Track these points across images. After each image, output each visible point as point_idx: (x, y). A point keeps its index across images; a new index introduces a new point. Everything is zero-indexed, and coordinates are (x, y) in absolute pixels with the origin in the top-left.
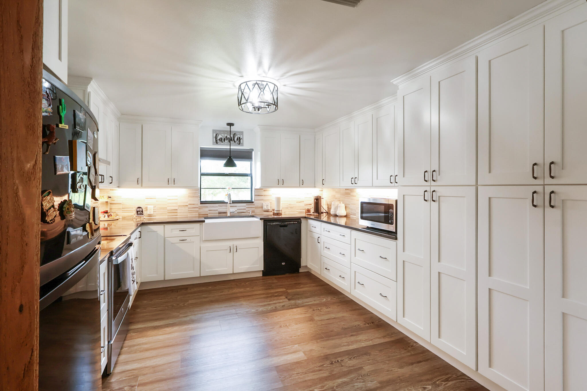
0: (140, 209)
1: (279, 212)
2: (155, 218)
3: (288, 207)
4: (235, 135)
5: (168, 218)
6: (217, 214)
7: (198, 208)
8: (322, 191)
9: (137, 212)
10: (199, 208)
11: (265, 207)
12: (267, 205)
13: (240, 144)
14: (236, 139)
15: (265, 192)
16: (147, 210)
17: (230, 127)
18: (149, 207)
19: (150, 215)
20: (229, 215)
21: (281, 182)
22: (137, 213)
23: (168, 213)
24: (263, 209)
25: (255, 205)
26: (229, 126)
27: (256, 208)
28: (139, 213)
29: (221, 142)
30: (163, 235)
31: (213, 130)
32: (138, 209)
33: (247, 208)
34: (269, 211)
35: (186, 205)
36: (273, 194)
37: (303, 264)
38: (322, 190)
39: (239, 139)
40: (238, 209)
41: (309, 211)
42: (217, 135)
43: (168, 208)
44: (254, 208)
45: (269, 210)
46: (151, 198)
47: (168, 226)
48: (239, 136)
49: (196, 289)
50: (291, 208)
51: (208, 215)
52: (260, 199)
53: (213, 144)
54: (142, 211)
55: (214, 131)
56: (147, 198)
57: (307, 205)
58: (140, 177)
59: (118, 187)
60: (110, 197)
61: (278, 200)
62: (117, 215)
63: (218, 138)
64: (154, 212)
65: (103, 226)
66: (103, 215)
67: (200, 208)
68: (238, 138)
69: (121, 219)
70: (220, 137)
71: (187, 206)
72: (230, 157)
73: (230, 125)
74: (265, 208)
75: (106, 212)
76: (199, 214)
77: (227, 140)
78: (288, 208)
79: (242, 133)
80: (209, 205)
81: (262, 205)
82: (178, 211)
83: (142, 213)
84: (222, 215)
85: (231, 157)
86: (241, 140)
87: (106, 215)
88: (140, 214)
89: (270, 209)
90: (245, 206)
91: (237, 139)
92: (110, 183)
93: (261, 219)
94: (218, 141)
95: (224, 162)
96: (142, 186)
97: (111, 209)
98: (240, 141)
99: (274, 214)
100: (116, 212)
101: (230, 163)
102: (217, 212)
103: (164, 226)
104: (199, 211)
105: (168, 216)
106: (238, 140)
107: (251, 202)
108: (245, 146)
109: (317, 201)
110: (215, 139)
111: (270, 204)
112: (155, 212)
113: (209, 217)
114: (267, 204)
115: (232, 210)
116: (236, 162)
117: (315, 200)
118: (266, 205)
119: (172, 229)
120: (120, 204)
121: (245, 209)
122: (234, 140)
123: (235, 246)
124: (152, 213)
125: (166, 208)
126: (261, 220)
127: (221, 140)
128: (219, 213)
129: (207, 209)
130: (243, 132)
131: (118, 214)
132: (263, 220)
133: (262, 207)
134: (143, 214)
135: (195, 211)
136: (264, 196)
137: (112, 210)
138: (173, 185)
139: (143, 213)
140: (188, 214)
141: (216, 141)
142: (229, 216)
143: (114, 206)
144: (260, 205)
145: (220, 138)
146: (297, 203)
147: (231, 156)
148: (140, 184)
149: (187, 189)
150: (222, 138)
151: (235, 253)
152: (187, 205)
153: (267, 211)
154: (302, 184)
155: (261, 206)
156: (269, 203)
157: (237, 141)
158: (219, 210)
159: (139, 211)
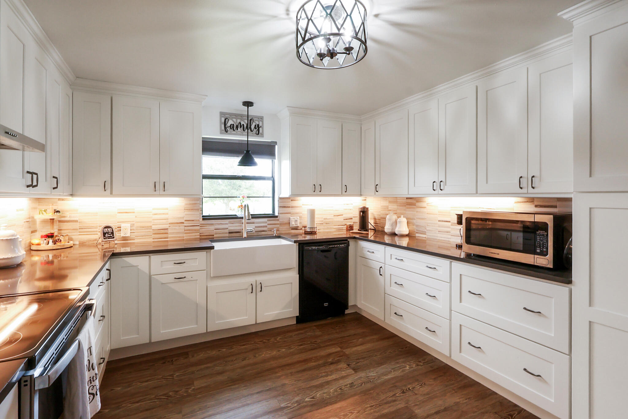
0: (108, 229)
1: (313, 230)
2: (134, 243)
3: (323, 222)
4: (252, 121)
5: (153, 242)
6: (227, 235)
7: (199, 226)
9: (104, 234)
10: (200, 226)
11: (293, 223)
12: (296, 221)
13: (258, 134)
14: (253, 127)
15: (293, 202)
16: (120, 230)
17: (248, 108)
18: (123, 225)
19: (125, 239)
20: (245, 235)
21: (318, 188)
22: (104, 236)
23: (154, 234)
24: (291, 226)
25: (280, 220)
27: (281, 224)
28: (107, 235)
29: (232, 130)
30: (148, 273)
31: (220, 112)
32: (106, 229)
33: (268, 225)
34: (299, 228)
35: (181, 221)
36: (303, 205)
37: (351, 303)
39: (258, 127)
40: (256, 227)
41: (351, 228)
42: (227, 120)
43: (154, 227)
44: (278, 224)
45: (298, 227)
46: (126, 213)
47: (155, 258)
48: (257, 123)
50: (326, 223)
51: (213, 235)
52: (286, 212)
53: (221, 133)
54: (112, 233)
55: (222, 114)
56: (120, 213)
57: (347, 219)
58: (108, 179)
59: (72, 195)
60: (58, 212)
61: (312, 213)
62: (71, 239)
63: (229, 125)
64: (131, 233)
65: (45, 259)
66: (45, 241)
67: (202, 226)
68: (257, 126)
69: (77, 246)
70: (230, 122)
71: (183, 223)
72: (248, 151)
73: (248, 104)
74: (294, 225)
75: (51, 236)
76: (201, 234)
77: (241, 128)
78: (323, 223)
79: (261, 118)
80: (215, 222)
81: (289, 220)
82: (169, 231)
83: (111, 235)
84: (235, 236)
86: (261, 129)
87: (51, 241)
88: (109, 237)
89: (299, 226)
90: (266, 223)
91: (255, 128)
92: (54, 188)
93: (295, 242)
94: (228, 129)
96: (111, 193)
97: (59, 230)
98: (259, 130)
99: (306, 233)
100: (69, 234)
101: (247, 161)
102: (227, 231)
103: (149, 256)
104: (200, 230)
105: (153, 239)
106: (256, 129)
107: (272, 216)
108: (266, 138)
109: (364, 213)
110: (223, 126)
111: (300, 219)
112: (134, 233)
113: (215, 239)
114: (296, 219)
115: (250, 227)
117: (361, 213)
118: (294, 220)
119: (162, 261)
120: (76, 221)
121: (266, 226)
122: (250, 128)
123: (258, 283)
124: (128, 235)
125: (151, 226)
126: (295, 244)
127: (232, 127)
128: (229, 233)
129: (212, 228)
130: (263, 117)
131: (73, 237)
132: (298, 243)
133: (289, 223)
134: (114, 238)
135: (195, 230)
136: (292, 207)
137: (62, 231)
138: (162, 192)
139: (113, 235)
140: (185, 235)
141: (225, 128)
142: (245, 238)
143: (65, 226)
144: (286, 221)
145: (231, 125)
146: (335, 217)
148: (108, 191)
149: (183, 199)
150: (233, 124)
151: (259, 294)
152: (183, 221)
153: (296, 228)
154: (345, 191)
155: (288, 222)
156: (299, 217)
157: (255, 130)
158: (230, 228)
159: (108, 233)
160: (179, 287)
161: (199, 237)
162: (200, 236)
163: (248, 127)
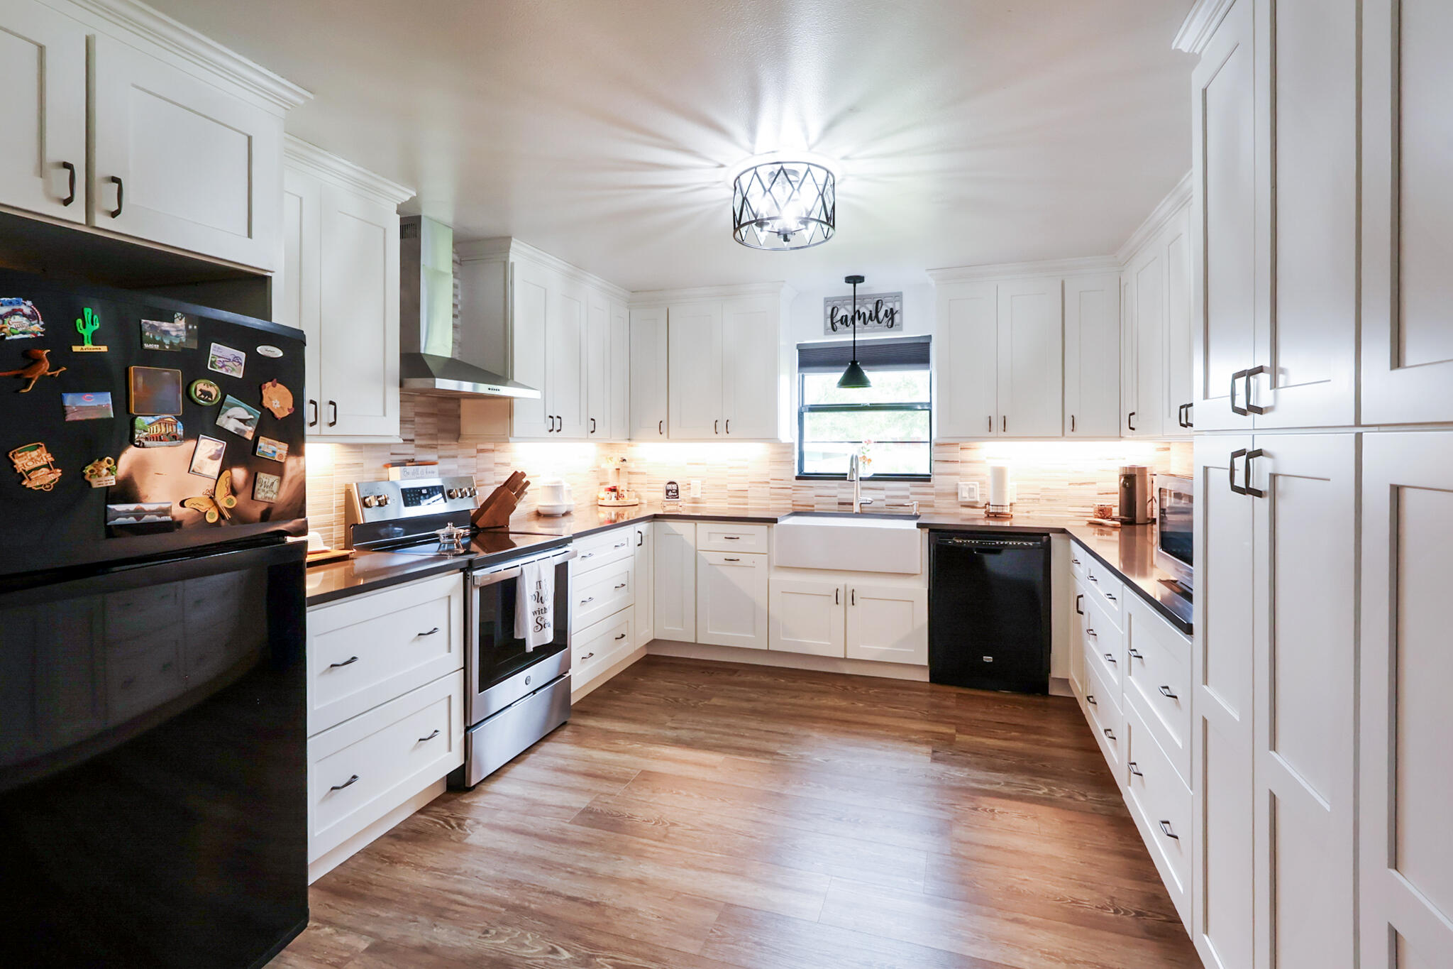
0: (673, 486)
1: (999, 511)
2: (705, 508)
3: (1038, 496)
4: (880, 305)
5: (729, 508)
6: (836, 507)
7: (790, 488)
8: (1169, 449)
9: (668, 491)
10: (794, 488)
11: (965, 494)
12: (971, 490)
13: (892, 326)
14: (881, 314)
15: (964, 452)
16: (690, 488)
17: (855, 286)
18: (693, 482)
19: (695, 501)
20: (856, 509)
21: (998, 425)
22: (667, 494)
23: (730, 497)
24: (960, 500)
25: (936, 487)
26: (852, 285)
27: (938, 495)
28: (670, 494)
29: (844, 326)
30: (692, 543)
31: (825, 299)
32: (670, 486)
33: (912, 494)
34: (978, 506)
35: (766, 480)
36: (987, 458)
37: (1056, 673)
38: (1166, 446)
39: (891, 314)
40: (887, 497)
41: (1101, 512)
42: (836, 309)
43: (730, 487)
44: (932, 494)
45: (977, 502)
46: (697, 464)
47: (702, 526)
48: (891, 305)
49: (750, 678)
50: (1048, 500)
51: (813, 506)
52: (949, 471)
53: (826, 333)
54: (677, 491)
55: (827, 300)
56: (692, 464)
57: (1107, 493)
58: (664, 419)
59: (629, 439)
60: (624, 460)
61: (999, 475)
62: (639, 497)
63: (838, 317)
64: (702, 493)
65: (608, 516)
66: (608, 495)
67: (796, 489)
68: (889, 312)
69: (645, 506)
70: (842, 312)
71: (768, 483)
72: (854, 363)
73: (855, 280)
74: (965, 498)
75: (613, 490)
76: (795, 503)
77: (859, 319)
78: (1039, 499)
79: (898, 296)
80: (816, 483)
81: (957, 489)
82: (750, 494)
83: (676, 494)
84: (844, 509)
85: (856, 362)
86: (897, 317)
87: (614, 494)
88: (673, 497)
89: (978, 500)
90: (907, 489)
91: (886, 315)
92: (592, 432)
93: (920, 526)
94: (838, 324)
95: (839, 375)
96: (668, 437)
97: (629, 483)
98: (892, 319)
99: (989, 515)
100: (636, 490)
101: (854, 378)
102: (836, 500)
103: (696, 524)
104: (794, 495)
105: (729, 504)
106: (887, 317)
107: (926, 478)
108: (909, 330)
109: (1131, 481)
110: (829, 320)
111: (980, 487)
112: (705, 493)
113: (816, 511)
114: (971, 487)
115: (867, 497)
116: (869, 374)
117: (1122, 480)
118: (967, 488)
119: (709, 533)
120: (645, 473)
121: (907, 497)
122: (877, 316)
123: (849, 591)
124: (698, 496)
125: (726, 485)
126: (919, 530)
127: (844, 320)
128: (840, 504)
129: (811, 493)
130: (901, 293)
131: (642, 494)
132: (927, 530)
133: (957, 494)
134: (678, 498)
135: (786, 495)
136: (961, 462)
137: (632, 486)
138: (724, 435)
139: (678, 494)
140: (771, 502)
141: (833, 324)
142: (856, 513)
143: (634, 479)
144: (950, 489)
145: (842, 317)
146: (1071, 486)
147: (856, 360)
148: (665, 434)
149: (767, 445)
150: (846, 316)
151: (850, 607)
152: (768, 480)
153: (972, 506)
154: (1070, 427)
155: (954, 491)
156: (978, 483)
157: (886, 319)
158: (840, 496)
159: (671, 490)
160: (730, 572)
161: (791, 506)
162: (793, 505)
163: (874, 317)
